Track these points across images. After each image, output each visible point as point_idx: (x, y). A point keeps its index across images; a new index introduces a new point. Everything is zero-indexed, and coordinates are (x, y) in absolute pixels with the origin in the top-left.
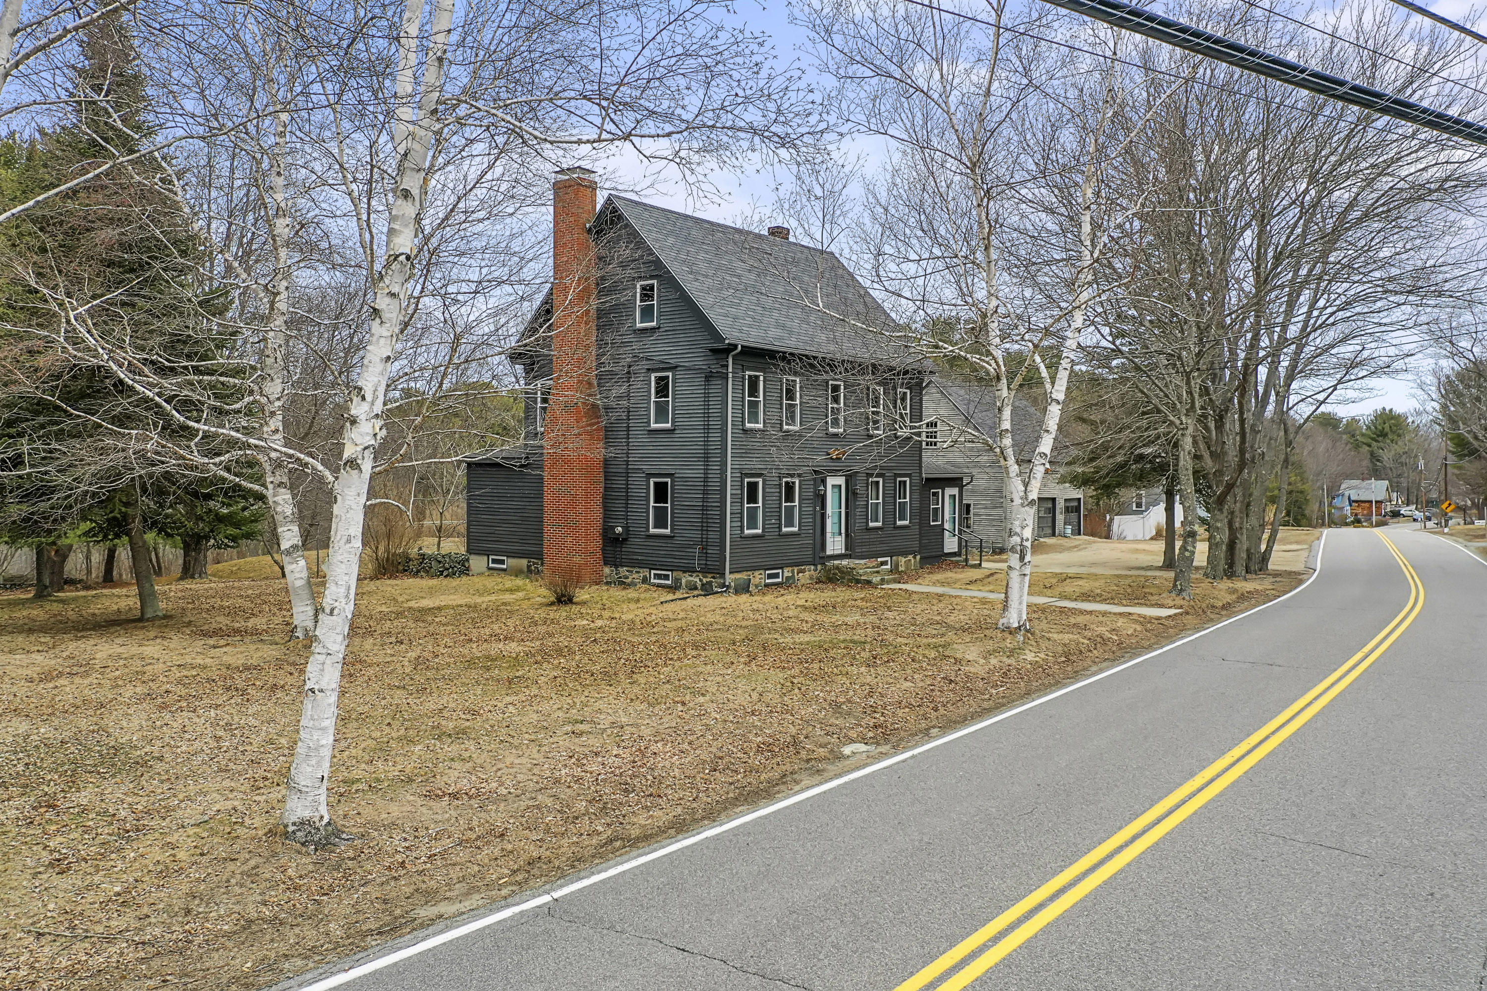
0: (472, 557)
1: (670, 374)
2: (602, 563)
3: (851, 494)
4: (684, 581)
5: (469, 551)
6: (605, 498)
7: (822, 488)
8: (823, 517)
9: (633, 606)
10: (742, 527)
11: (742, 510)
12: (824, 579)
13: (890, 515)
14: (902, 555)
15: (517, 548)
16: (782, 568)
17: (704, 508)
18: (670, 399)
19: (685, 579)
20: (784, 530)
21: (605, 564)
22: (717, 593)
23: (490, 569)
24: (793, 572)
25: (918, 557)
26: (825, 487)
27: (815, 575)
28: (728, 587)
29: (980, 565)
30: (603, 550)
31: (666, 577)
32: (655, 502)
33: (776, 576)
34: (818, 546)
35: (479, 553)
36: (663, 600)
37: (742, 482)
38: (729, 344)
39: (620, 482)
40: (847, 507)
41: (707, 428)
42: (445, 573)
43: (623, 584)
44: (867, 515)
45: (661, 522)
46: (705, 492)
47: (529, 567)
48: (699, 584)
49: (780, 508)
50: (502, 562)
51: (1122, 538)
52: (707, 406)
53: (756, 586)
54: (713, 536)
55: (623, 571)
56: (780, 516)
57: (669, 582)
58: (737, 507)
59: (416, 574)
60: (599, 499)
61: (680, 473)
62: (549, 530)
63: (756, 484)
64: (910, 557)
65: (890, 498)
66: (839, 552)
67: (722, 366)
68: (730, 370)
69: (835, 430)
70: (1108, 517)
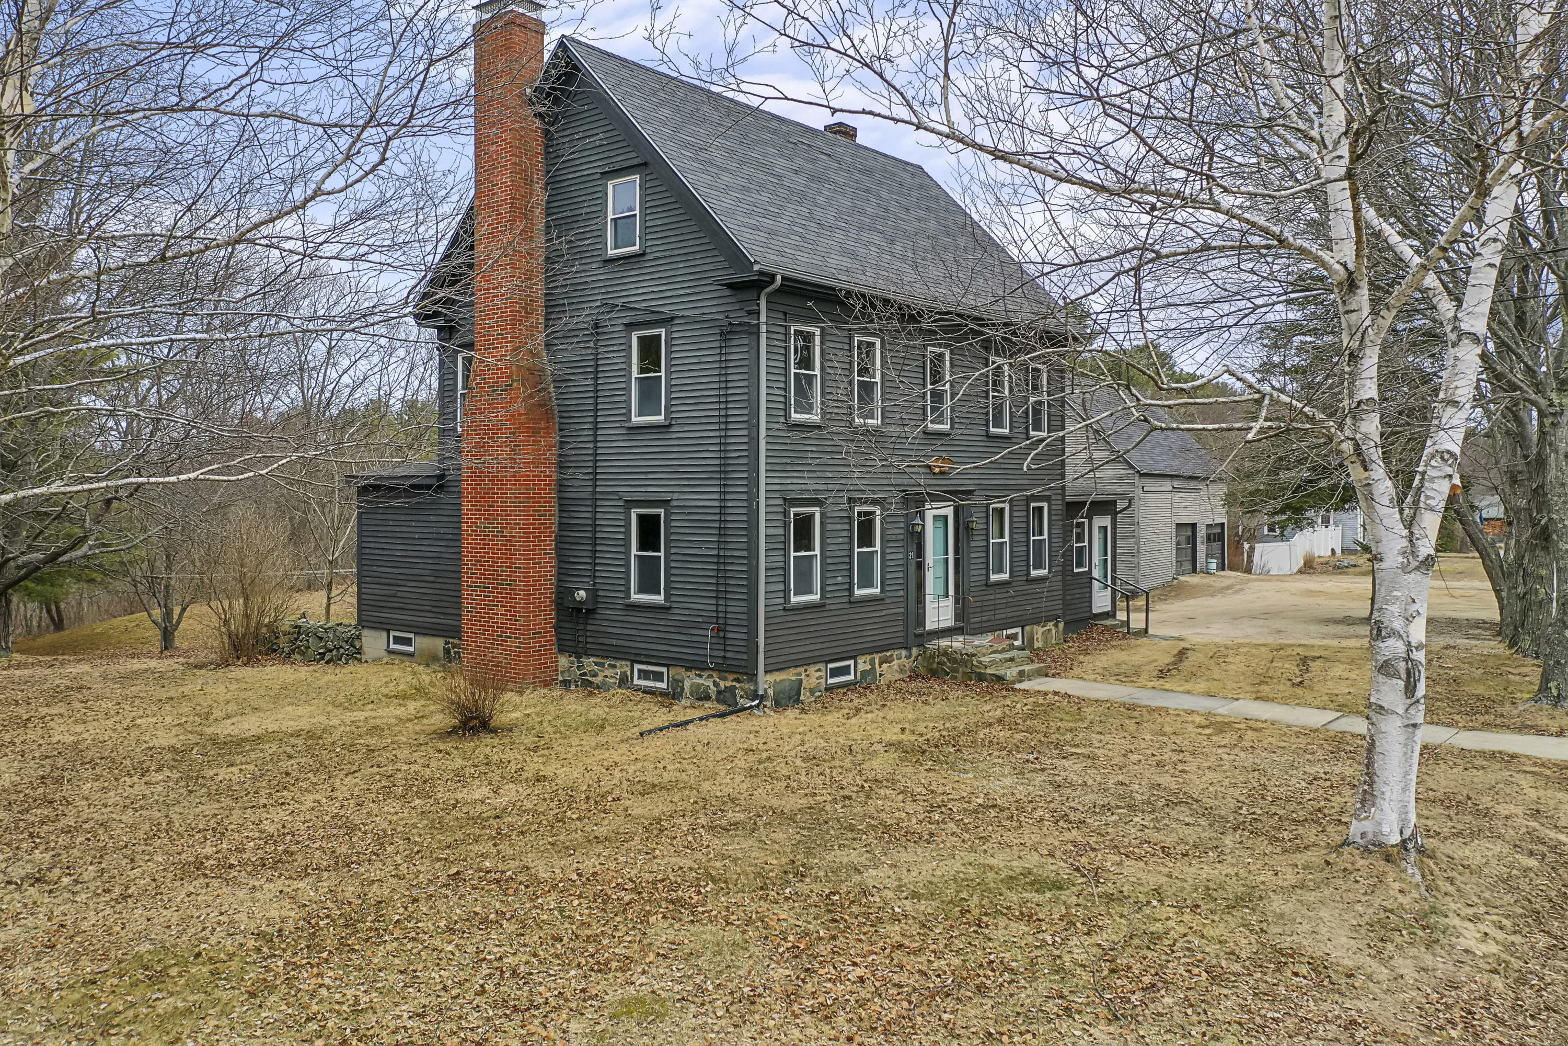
0: (365, 632)
1: (663, 332)
2: (555, 649)
3: (963, 529)
4: (687, 684)
5: (363, 623)
6: (560, 541)
7: (918, 521)
8: (920, 566)
9: (590, 740)
10: (786, 592)
11: (786, 562)
12: (922, 671)
13: (1021, 564)
14: (1038, 623)
15: (429, 619)
16: (854, 658)
17: (720, 560)
18: (663, 374)
19: (690, 680)
20: (858, 592)
21: (561, 651)
22: (744, 709)
23: (390, 652)
24: (872, 662)
25: (1061, 625)
26: (923, 519)
27: (908, 664)
28: (762, 698)
29: (1146, 630)
30: (557, 627)
31: (658, 677)
32: (642, 547)
33: (845, 671)
34: (912, 618)
35: (377, 625)
36: (646, 726)
37: (786, 514)
38: (761, 273)
39: (584, 514)
40: (956, 552)
41: (725, 422)
42: (327, 658)
43: (588, 686)
44: (987, 563)
45: (649, 584)
46: (722, 531)
47: (447, 651)
48: (713, 690)
49: (851, 556)
50: (408, 642)
51: (1265, 574)
52: (724, 383)
53: (812, 692)
54: (736, 608)
55: (589, 663)
56: (851, 570)
57: (664, 685)
58: (778, 557)
59: (287, 658)
60: (550, 546)
61: (678, 499)
62: (470, 597)
63: (809, 518)
64: (1050, 625)
65: (1022, 533)
66: (943, 625)
67: (750, 313)
68: (763, 318)
69: (937, 427)
70: (1246, 546)
